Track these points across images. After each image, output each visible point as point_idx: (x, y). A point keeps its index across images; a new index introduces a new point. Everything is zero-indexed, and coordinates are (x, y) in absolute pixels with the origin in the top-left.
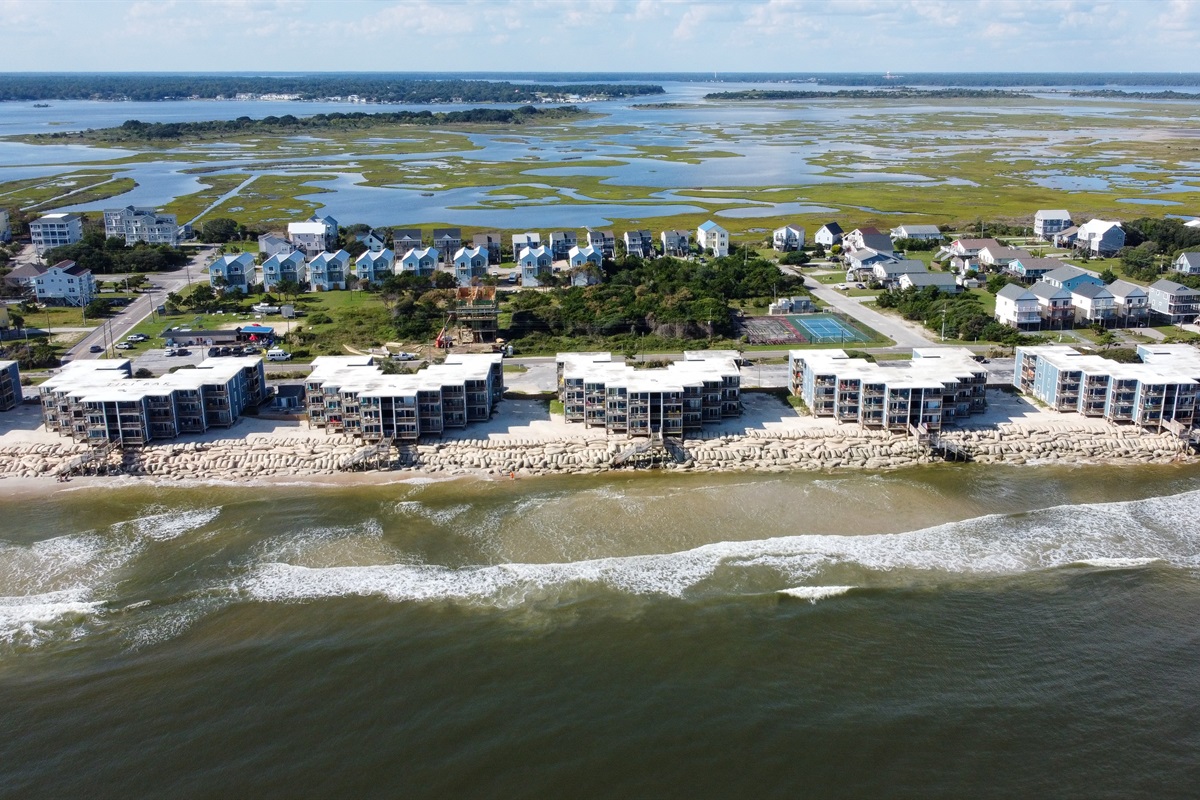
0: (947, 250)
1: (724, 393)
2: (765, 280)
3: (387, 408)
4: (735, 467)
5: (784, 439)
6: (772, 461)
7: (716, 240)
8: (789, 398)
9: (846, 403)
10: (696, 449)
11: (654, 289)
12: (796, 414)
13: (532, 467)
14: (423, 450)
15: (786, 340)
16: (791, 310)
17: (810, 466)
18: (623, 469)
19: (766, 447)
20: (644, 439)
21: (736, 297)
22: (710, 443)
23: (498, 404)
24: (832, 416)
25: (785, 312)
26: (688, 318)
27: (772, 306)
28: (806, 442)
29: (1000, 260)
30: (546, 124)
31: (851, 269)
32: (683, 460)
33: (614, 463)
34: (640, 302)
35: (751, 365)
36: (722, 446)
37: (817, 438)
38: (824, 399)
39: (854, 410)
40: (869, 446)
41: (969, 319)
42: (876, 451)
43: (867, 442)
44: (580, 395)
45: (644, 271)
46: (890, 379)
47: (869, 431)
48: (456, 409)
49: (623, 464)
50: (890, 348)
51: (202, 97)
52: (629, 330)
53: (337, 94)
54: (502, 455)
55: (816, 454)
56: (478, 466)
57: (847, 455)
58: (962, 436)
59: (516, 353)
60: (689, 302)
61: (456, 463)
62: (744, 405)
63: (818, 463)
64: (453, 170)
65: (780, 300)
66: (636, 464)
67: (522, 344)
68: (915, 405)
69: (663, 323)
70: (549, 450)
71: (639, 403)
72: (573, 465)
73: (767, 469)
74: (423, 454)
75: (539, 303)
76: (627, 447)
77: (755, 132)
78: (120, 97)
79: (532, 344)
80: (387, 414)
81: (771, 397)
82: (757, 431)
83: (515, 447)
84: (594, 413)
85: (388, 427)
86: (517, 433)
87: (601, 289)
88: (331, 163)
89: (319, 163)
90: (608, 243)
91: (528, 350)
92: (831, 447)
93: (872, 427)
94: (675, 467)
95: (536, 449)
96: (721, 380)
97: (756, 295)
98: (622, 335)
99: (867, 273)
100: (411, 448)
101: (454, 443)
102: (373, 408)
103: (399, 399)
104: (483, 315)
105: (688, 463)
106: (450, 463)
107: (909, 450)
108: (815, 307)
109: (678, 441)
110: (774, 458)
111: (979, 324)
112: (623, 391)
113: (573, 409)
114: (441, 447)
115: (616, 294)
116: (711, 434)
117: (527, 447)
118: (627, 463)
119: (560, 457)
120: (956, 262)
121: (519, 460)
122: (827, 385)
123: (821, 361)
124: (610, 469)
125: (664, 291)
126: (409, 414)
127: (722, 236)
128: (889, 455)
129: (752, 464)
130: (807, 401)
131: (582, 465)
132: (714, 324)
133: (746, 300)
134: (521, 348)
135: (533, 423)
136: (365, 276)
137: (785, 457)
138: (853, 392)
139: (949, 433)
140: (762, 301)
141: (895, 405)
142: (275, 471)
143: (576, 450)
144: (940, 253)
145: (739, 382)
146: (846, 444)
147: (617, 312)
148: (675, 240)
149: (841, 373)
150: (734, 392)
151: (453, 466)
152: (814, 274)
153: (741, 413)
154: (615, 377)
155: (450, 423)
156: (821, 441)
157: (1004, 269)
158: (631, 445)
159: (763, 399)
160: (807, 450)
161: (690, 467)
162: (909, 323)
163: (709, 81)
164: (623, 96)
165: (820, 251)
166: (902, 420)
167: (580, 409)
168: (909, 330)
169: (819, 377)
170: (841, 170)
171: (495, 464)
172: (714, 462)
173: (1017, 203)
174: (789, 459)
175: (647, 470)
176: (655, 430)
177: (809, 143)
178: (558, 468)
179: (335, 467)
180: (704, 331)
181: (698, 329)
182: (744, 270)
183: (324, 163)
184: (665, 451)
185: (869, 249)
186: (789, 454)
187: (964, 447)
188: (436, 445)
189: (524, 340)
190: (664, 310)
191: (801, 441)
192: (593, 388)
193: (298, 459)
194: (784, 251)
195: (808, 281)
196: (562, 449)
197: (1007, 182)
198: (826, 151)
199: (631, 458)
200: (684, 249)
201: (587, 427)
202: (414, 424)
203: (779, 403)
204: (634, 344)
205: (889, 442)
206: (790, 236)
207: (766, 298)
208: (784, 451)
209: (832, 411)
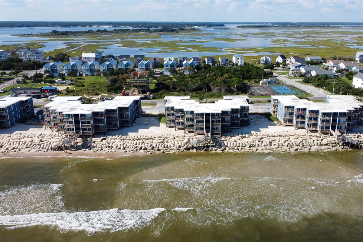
0: (326, 64)
1: (241, 114)
2: (258, 73)
3: (77, 120)
4: (246, 150)
5: (270, 136)
6: (264, 148)
7: (239, 61)
8: (271, 117)
9: (299, 119)
10: (227, 141)
11: (215, 75)
12: (275, 125)
13: (146, 149)
14: (95, 140)
15: (268, 94)
16: (269, 83)
17: (283, 150)
18: (191, 151)
19: (261, 140)
20: (202, 136)
21: (247, 79)
22: (234, 138)
23: (137, 119)
24: (292, 126)
25: (266, 84)
26: (227, 84)
27: (261, 82)
28: (281, 138)
29: (348, 67)
30: (186, 33)
31: (290, 70)
32: (220, 147)
33: (187, 147)
34: (208, 79)
35: (253, 103)
36: (240, 139)
37: (286, 136)
38: (288, 117)
39: (303, 123)
40: (312, 140)
41: (343, 86)
42: (316, 142)
43: (310, 138)
44: (173, 115)
45: (211, 70)
46: (321, 108)
47: (311, 133)
48: (113, 121)
49: (191, 148)
50: (312, 97)
51: (82, 26)
52: (202, 90)
53: (123, 26)
54: (132, 143)
55: (286, 144)
56: (120, 149)
57: (301, 145)
58: (356, 136)
59: (154, 98)
60: (228, 79)
61: (109, 147)
62: (250, 120)
63: (287, 148)
64: (152, 43)
65: (264, 79)
66: (198, 148)
67: (157, 95)
68: (334, 121)
69: (217, 87)
70: (156, 141)
71: (200, 119)
72: (167, 148)
73: (262, 152)
74: (94, 142)
75: (167, 79)
76: (193, 140)
77: (253, 35)
78: (57, 26)
79: (162, 95)
80: (77, 123)
81: (262, 117)
82: (257, 132)
83: (140, 139)
84: (179, 123)
85: (78, 129)
86: (142, 132)
87: (193, 74)
88: (113, 41)
89: (109, 41)
90: (199, 61)
91: (159, 97)
92: (293, 140)
93: (312, 131)
94: (217, 150)
95: (149, 140)
96: (240, 108)
97: (254, 78)
98: (199, 92)
99: (297, 71)
100: (89, 139)
101: (110, 137)
102: (70, 120)
103: (83, 116)
104: (142, 83)
105: (223, 148)
106: (106, 147)
107: (331, 142)
108: (278, 83)
109: (219, 137)
110: (265, 146)
111: (348, 88)
112: (192, 113)
113: (170, 121)
114: (104, 139)
115: (199, 76)
116: (235, 134)
117: (145, 139)
118: (193, 148)
119: (161, 144)
120: (331, 68)
121: (140, 146)
122: (290, 111)
123: (286, 100)
124: (184, 151)
125: (218, 76)
126: (88, 122)
127: (242, 59)
128: (322, 145)
129: (254, 149)
130: (280, 119)
131: (171, 148)
132: (237, 87)
133: (251, 80)
134: (156, 96)
135: (151, 128)
136: (104, 70)
137: (271, 145)
138: (303, 114)
139: (350, 134)
140: (257, 80)
141: (324, 120)
142: (20, 150)
143: (169, 141)
144: (323, 65)
145: (248, 109)
146: (300, 139)
147: (198, 82)
148: (224, 61)
149: (296, 105)
150: (246, 114)
151: (108, 148)
152: (276, 72)
153: (249, 124)
154: (189, 106)
155: (110, 128)
156: (288, 137)
157: (350, 70)
158: (195, 139)
159: (259, 118)
160: (282, 142)
161: (224, 150)
162: (317, 88)
163: (238, 24)
164: (212, 27)
165: (278, 64)
166: (327, 128)
167: (173, 121)
168: (318, 91)
169: (286, 107)
170: (282, 44)
171: (128, 148)
172: (236, 148)
173: (345, 52)
174: (273, 147)
175: (203, 151)
176: (207, 132)
177: (271, 37)
178: (159, 150)
179: (50, 148)
180: (233, 90)
181: (231, 90)
182: (250, 69)
183: (111, 41)
184: (212, 142)
185: (297, 63)
186: (272, 144)
187: (358, 141)
188: (102, 138)
189: (159, 93)
190: (217, 82)
191: (278, 137)
192: (179, 111)
193: (33, 144)
194: (264, 65)
195: (274, 74)
196: (162, 140)
197: (339, 47)
198: (276, 39)
199: (195, 145)
200: (227, 64)
201: (176, 130)
202: (90, 127)
203: (266, 119)
204: (204, 95)
205: (321, 139)
206: (267, 59)
207: (259, 79)
208: (270, 142)
209: (292, 123)
